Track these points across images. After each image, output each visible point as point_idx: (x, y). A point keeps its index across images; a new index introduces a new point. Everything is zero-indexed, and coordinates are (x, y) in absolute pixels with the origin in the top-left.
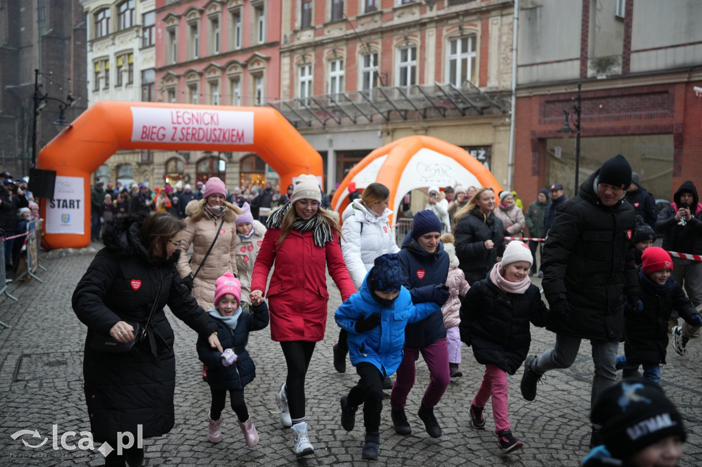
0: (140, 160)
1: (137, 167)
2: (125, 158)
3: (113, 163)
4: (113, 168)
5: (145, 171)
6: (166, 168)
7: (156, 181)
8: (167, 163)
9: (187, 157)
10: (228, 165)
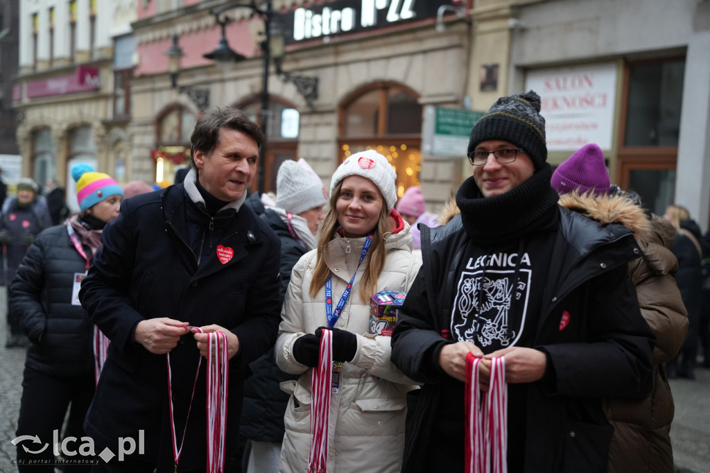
0: (110, 116)
1: (102, 131)
2: (81, 113)
3: (60, 124)
4: (60, 134)
5: (118, 141)
6: (159, 133)
7: (137, 165)
8: (160, 120)
9: (201, 101)
10: (306, 120)
